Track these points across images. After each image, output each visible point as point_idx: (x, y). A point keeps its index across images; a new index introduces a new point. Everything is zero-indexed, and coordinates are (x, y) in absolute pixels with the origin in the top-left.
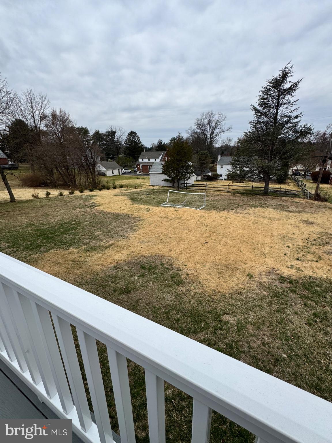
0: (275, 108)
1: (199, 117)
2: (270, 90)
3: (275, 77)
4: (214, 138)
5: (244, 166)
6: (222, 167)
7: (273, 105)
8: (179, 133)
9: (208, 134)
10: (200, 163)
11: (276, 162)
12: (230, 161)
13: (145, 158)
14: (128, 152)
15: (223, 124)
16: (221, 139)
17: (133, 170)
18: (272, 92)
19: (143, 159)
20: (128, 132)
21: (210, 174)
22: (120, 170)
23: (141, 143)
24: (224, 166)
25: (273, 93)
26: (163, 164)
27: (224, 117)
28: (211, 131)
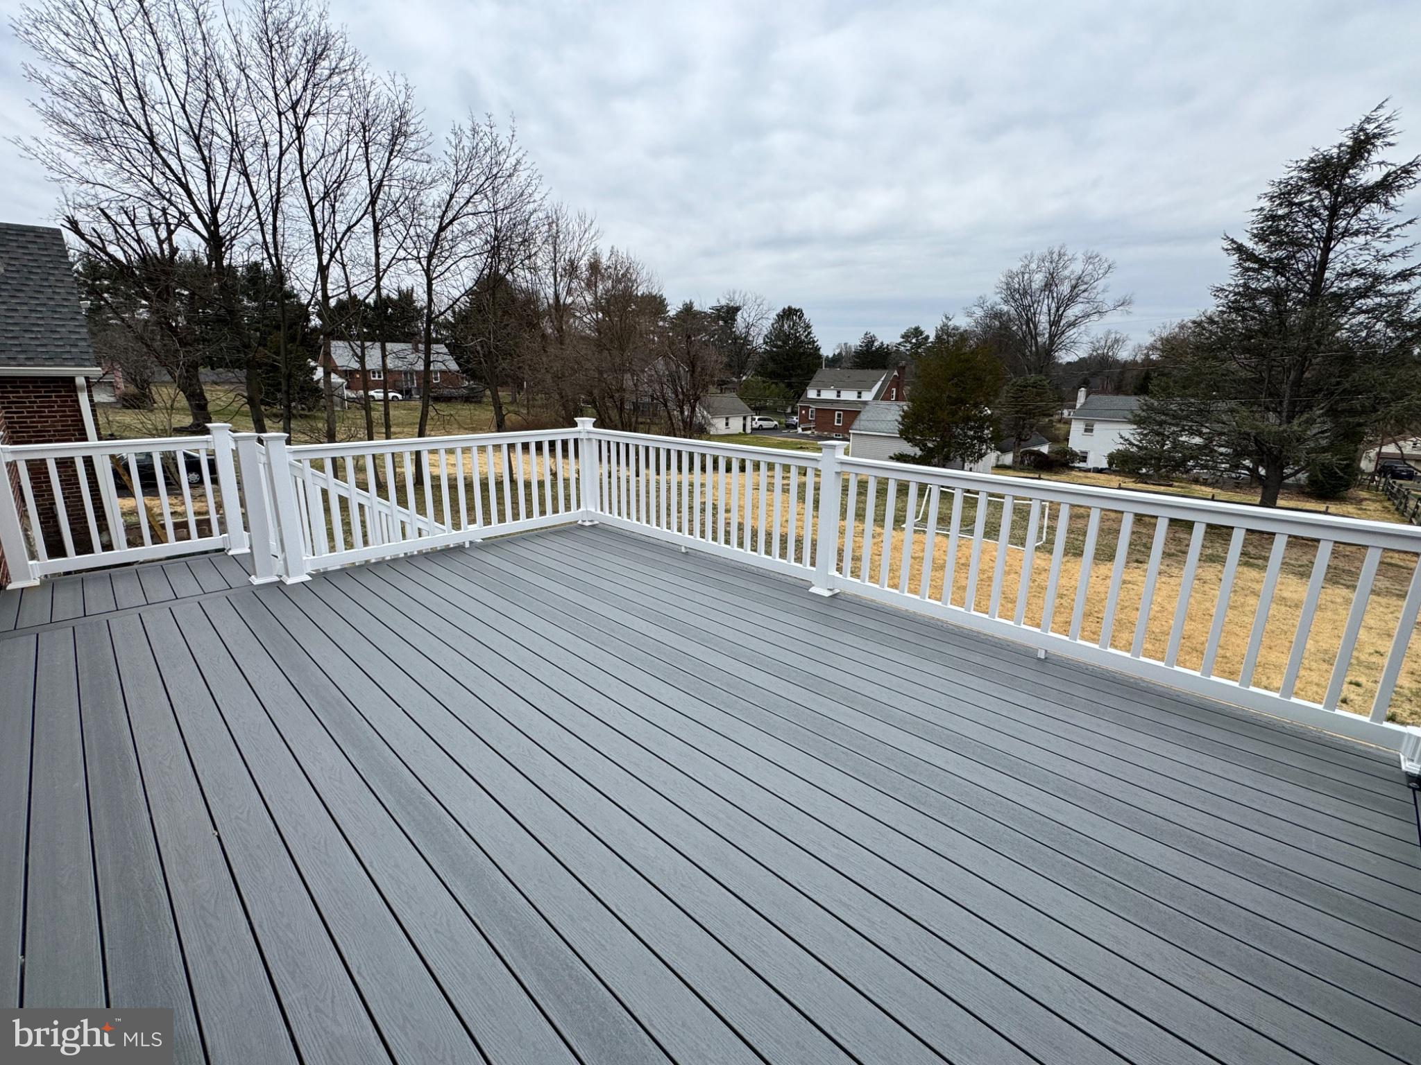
0: (1319, 247)
1: (1016, 266)
2: (1300, 190)
3: (1321, 150)
4: (1063, 333)
5: (1184, 430)
6: (1089, 430)
7: (1310, 236)
8: (947, 318)
9: (1043, 321)
10: (1017, 412)
11: (1311, 422)
12: (1132, 411)
13: (827, 387)
14: (771, 366)
15: (1100, 288)
16: (1087, 335)
17: (783, 420)
18: (1308, 198)
19: (819, 391)
20: (779, 310)
21: (1045, 449)
22: (749, 419)
23: (814, 342)
24: (1097, 427)
25: (1312, 201)
26: (906, 408)
27: (1106, 265)
28: (1053, 311)
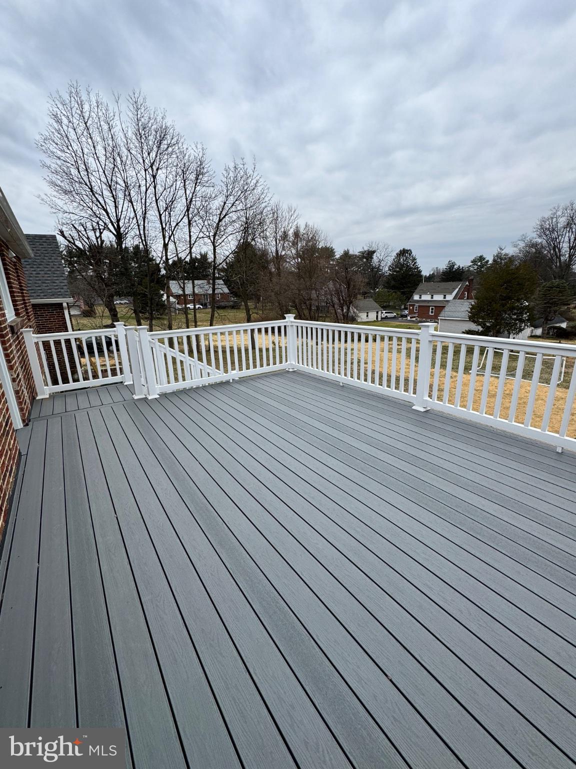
1: (548, 214)
8: (501, 249)
9: (565, 247)
10: (546, 303)
13: (425, 293)
14: (393, 283)
17: (399, 313)
19: (420, 296)
20: (398, 251)
21: (564, 325)
22: (380, 313)
23: (418, 268)
26: (473, 303)
